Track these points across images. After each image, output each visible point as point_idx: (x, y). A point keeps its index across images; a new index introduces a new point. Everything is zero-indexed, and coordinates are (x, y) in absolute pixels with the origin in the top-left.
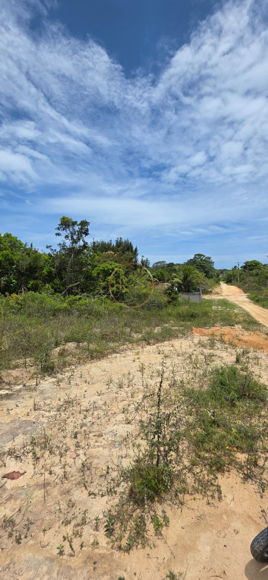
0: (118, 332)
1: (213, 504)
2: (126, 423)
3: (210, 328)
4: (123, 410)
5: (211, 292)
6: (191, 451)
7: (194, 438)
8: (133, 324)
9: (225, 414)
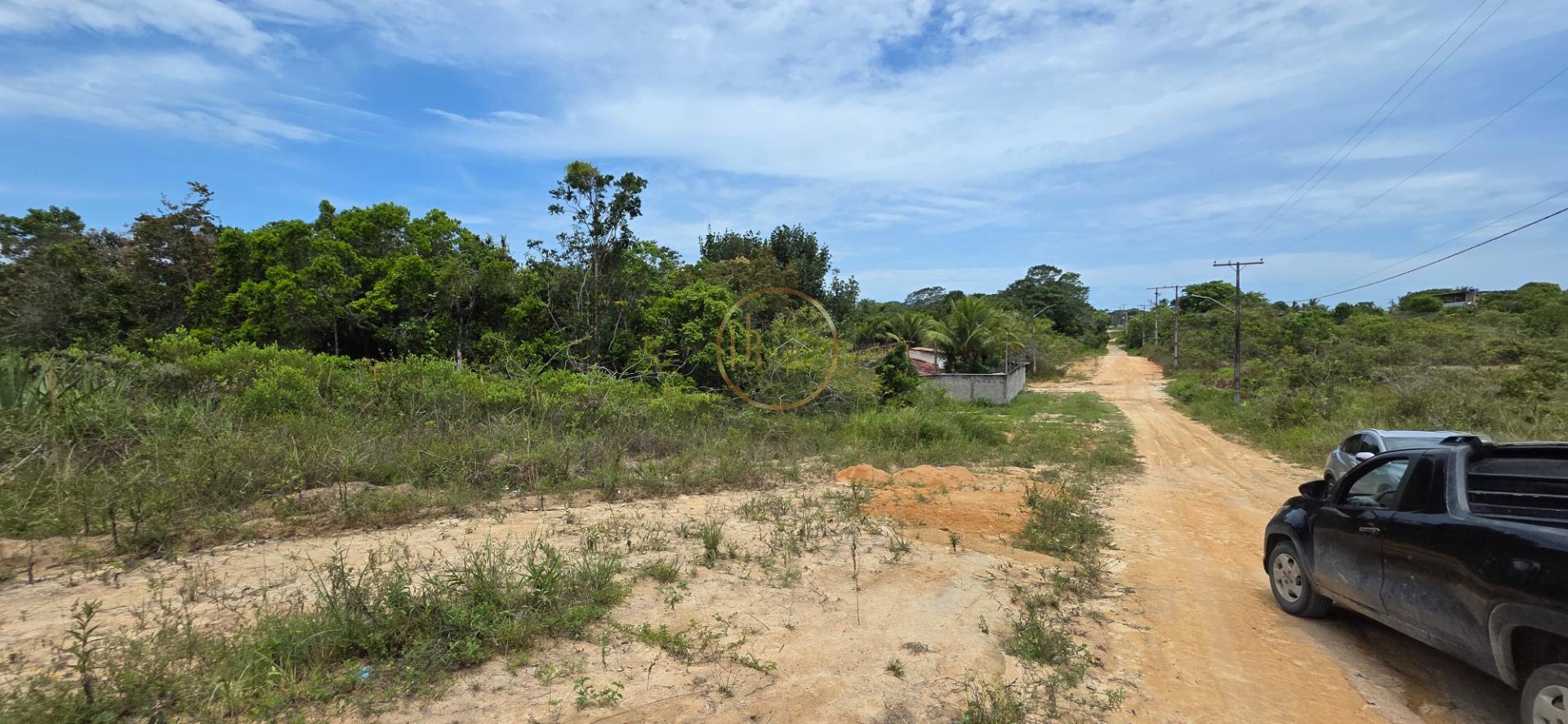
5: (1061, 374)
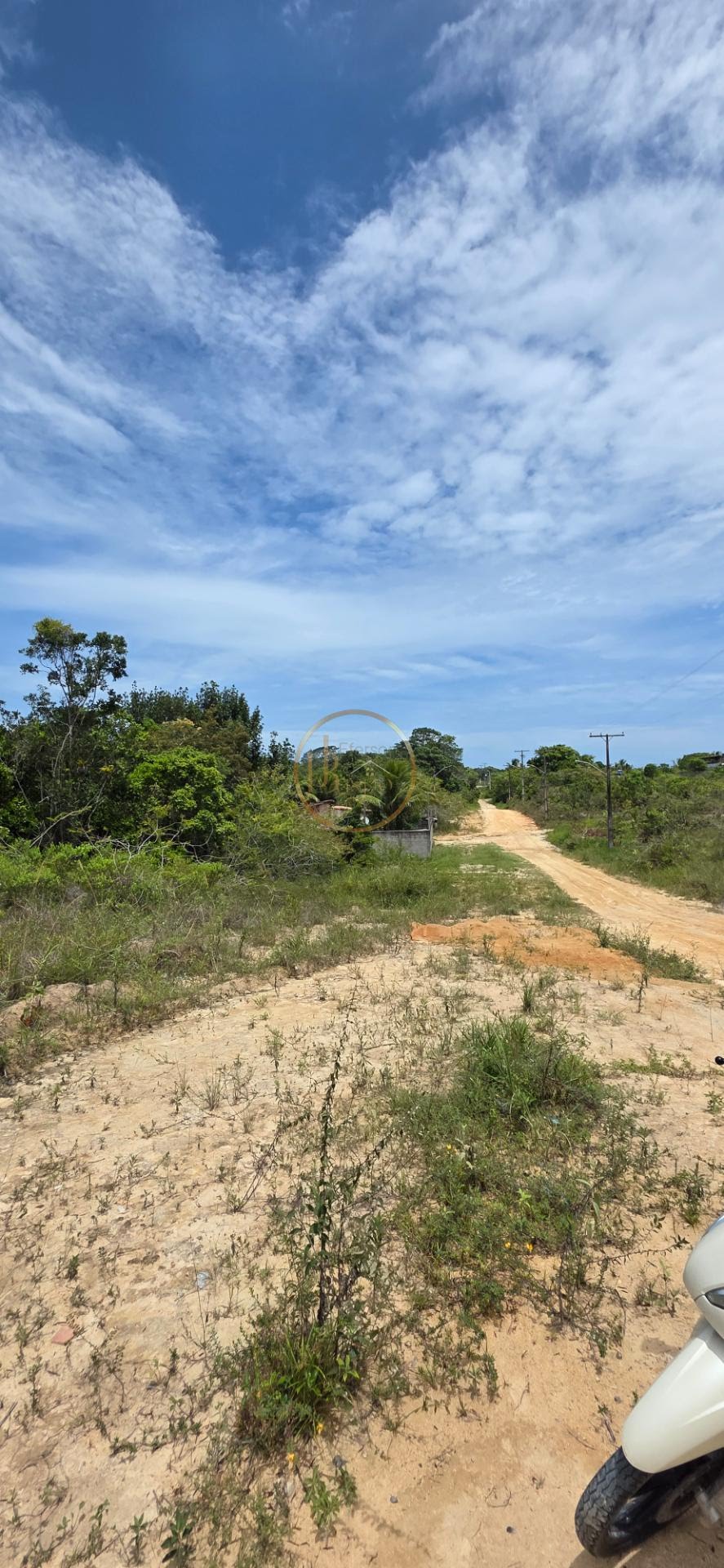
0: (205, 947)
1: (474, 1412)
2: (227, 1212)
3: (455, 923)
4: (219, 1172)
5: (457, 827)
6: (412, 1270)
7: (421, 1229)
8: (247, 922)
9: (501, 1153)
